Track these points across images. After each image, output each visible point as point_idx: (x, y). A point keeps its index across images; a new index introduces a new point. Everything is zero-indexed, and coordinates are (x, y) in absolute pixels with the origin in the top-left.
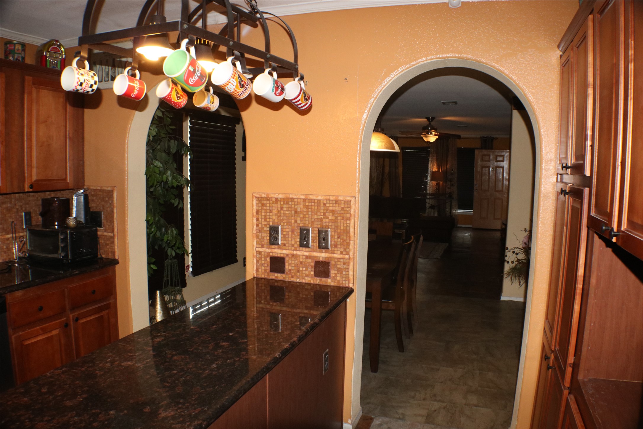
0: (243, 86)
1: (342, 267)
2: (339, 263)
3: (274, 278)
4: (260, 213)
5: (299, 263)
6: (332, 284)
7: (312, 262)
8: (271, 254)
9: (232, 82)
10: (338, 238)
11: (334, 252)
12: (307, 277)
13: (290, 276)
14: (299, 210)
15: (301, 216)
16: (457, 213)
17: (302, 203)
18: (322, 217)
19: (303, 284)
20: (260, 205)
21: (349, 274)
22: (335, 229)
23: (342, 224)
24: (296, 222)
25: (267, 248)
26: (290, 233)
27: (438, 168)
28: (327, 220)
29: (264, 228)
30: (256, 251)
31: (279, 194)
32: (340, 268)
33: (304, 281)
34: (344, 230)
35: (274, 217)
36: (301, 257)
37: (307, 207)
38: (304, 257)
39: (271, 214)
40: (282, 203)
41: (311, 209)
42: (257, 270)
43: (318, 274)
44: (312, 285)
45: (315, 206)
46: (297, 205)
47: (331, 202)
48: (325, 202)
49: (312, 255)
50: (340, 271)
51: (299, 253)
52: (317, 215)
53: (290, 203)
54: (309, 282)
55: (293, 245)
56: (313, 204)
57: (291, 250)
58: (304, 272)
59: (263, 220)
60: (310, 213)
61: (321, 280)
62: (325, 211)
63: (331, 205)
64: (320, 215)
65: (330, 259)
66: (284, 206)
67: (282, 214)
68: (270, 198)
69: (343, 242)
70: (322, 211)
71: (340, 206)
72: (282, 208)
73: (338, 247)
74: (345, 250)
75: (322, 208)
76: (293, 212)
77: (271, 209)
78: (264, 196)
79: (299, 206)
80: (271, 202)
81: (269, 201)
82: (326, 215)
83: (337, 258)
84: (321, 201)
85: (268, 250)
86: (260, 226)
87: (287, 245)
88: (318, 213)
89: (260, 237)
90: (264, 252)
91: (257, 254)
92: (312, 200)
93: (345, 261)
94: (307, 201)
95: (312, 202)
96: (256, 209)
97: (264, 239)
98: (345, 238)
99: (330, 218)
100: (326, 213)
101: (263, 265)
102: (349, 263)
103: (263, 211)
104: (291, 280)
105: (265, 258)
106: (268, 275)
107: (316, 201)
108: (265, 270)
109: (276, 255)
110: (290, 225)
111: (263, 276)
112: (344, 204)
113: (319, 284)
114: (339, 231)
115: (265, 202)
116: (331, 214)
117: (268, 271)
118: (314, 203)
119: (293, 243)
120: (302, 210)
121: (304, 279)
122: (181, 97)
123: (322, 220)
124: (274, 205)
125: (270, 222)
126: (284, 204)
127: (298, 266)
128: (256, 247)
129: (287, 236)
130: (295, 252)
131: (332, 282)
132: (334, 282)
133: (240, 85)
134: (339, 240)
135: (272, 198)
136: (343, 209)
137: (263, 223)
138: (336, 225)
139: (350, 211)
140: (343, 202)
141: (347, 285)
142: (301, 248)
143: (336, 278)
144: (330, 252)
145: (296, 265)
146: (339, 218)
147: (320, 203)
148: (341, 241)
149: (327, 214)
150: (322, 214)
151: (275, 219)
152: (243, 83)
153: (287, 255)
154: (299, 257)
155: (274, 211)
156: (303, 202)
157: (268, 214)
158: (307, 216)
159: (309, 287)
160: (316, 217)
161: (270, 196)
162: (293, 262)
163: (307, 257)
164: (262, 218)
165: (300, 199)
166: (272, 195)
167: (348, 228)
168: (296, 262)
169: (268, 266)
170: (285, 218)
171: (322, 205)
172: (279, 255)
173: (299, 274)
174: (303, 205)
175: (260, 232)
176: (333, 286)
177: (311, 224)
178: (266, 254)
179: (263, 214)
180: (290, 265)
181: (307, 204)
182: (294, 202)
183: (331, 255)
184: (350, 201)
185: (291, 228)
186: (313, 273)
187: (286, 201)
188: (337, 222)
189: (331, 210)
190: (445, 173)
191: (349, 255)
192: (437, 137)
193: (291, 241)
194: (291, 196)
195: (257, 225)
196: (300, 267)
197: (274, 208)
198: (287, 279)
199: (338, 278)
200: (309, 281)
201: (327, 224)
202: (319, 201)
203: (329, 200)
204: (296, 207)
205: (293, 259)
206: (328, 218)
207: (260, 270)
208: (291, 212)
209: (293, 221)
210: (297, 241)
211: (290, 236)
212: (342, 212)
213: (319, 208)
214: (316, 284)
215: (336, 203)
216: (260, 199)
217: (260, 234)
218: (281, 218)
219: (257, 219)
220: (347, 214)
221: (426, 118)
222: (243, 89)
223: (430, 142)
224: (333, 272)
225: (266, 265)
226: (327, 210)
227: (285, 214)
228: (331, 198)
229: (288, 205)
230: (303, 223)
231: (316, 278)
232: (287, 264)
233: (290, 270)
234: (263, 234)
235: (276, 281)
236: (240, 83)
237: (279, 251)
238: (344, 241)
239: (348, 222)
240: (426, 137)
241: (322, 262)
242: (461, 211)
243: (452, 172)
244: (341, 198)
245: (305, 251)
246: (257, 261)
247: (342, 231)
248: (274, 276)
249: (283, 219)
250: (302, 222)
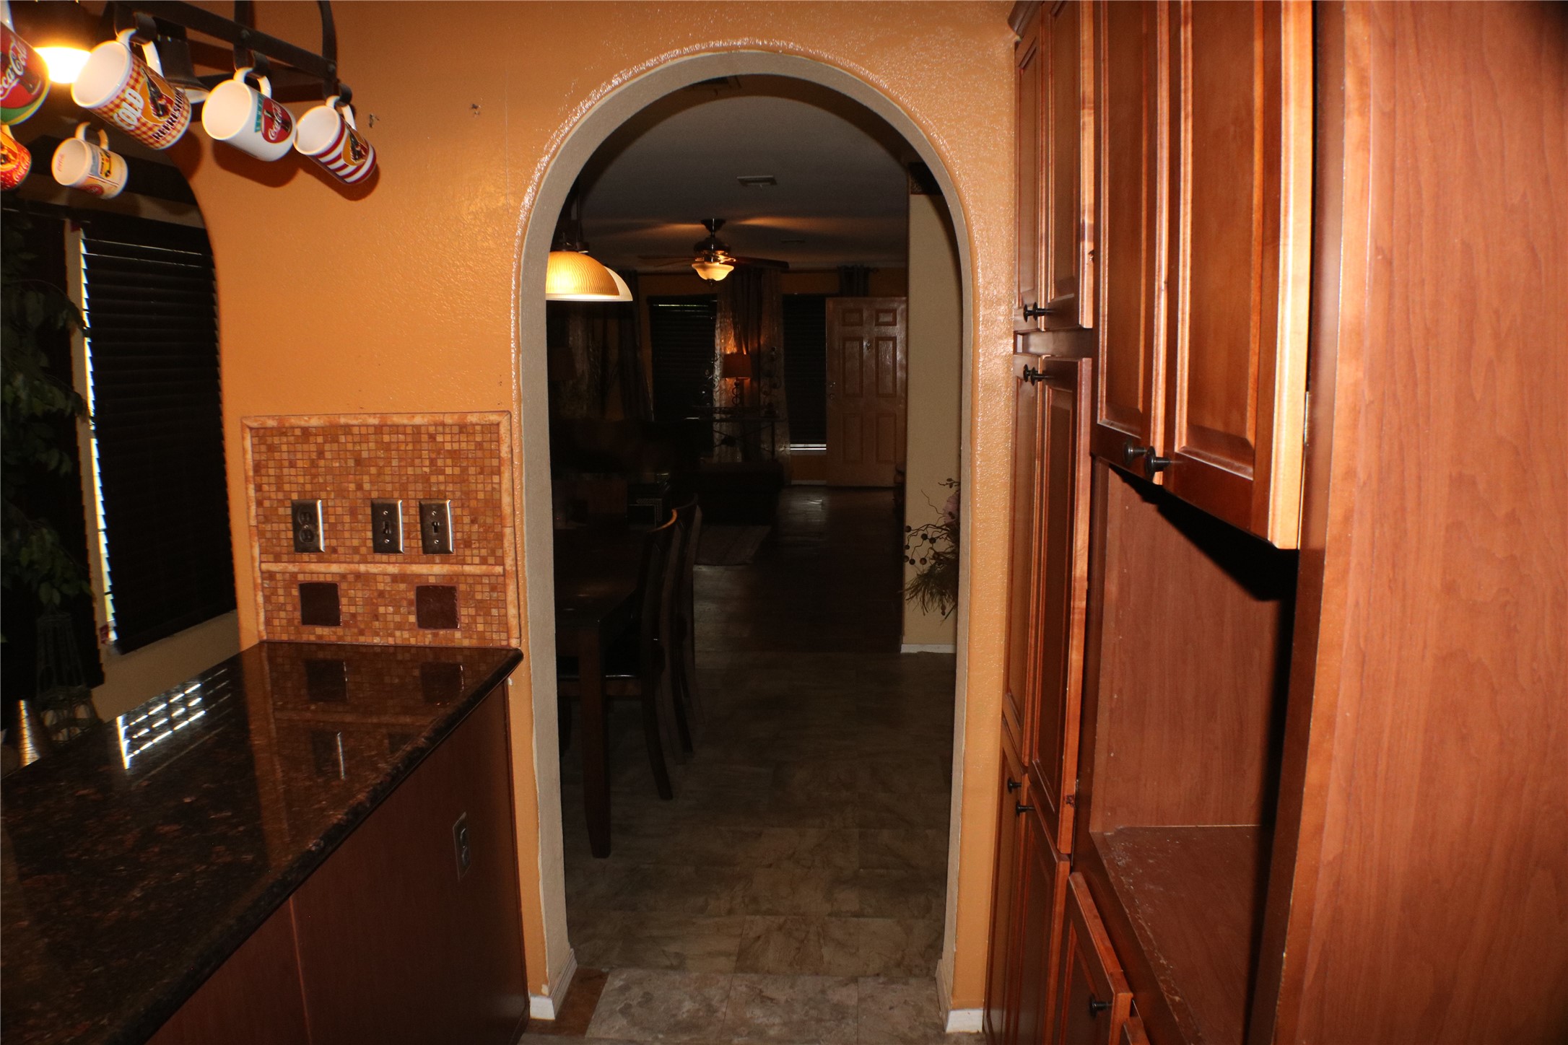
0: (164, 111)
1: (486, 596)
2: (478, 588)
3: (312, 638)
4: (263, 471)
5: (376, 594)
6: (466, 643)
7: (410, 591)
8: (301, 577)
9: (130, 99)
10: (473, 522)
11: (464, 559)
12: (398, 630)
13: (356, 630)
14: (365, 455)
15: (373, 470)
16: (789, 453)
17: (372, 438)
18: (427, 470)
19: (391, 650)
20: (263, 448)
21: (506, 615)
22: (462, 499)
23: (480, 486)
24: (359, 487)
25: (288, 562)
26: (347, 519)
27: (739, 346)
28: (441, 478)
29: (276, 509)
30: (262, 572)
31: (311, 416)
32: (481, 601)
33: (391, 641)
34: (486, 501)
35: (301, 480)
36: (380, 578)
37: (387, 447)
38: (388, 579)
39: (293, 471)
40: (320, 439)
41: (398, 450)
42: (268, 622)
43: (426, 621)
44: (413, 651)
45: (407, 443)
46: (360, 443)
47: (447, 430)
48: (432, 429)
49: (408, 572)
50: (483, 608)
51: (373, 569)
52: (413, 465)
53: (342, 439)
54: (406, 643)
55: (356, 550)
56: (401, 437)
57: (353, 563)
58: (389, 618)
59: (274, 489)
60: (395, 463)
61: (435, 635)
62: (433, 456)
63: (448, 438)
64: (422, 466)
65: (455, 580)
66: (327, 447)
67: (323, 470)
68: (287, 428)
69: (486, 531)
70: (425, 454)
71: (471, 438)
72: (321, 454)
73: (473, 546)
74: (493, 553)
75: (425, 446)
76: (351, 463)
77: (292, 457)
78: (271, 423)
79: (364, 446)
80: (292, 439)
81: (286, 436)
82: (436, 466)
83: (474, 576)
84: (423, 430)
85: (292, 568)
86: (267, 503)
87: (341, 550)
88: (417, 462)
89: (268, 535)
90: (284, 573)
91: (263, 579)
92: (397, 426)
93: (493, 580)
94: (386, 429)
95: (398, 433)
96: (254, 460)
97: (279, 539)
98: (489, 521)
99: (447, 473)
100: (436, 459)
101: (281, 607)
102: (505, 585)
103: (271, 464)
104: (357, 640)
105: (287, 588)
106: (298, 632)
107: (409, 430)
108: (290, 621)
109: (315, 579)
110: (344, 498)
111: (285, 637)
112: (482, 433)
113: (433, 645)
114: (473, 503)
115: (276, 440)
116: (449, 462)
117: (296, 622)
118: (405, 434)
119: (356, 543)
120: (373, 454)
121: (392, 635)
122: (11, 157)
123: (429, 479)
124: (299, 447)
125: (291, 492)
126: (325, 442)
127: (373, 604)
128: (261, 562)
129: (339, 527)
130: (362, 568)
131: (466, 638)
132: (471, 638)
133: (156, 108)
134: (475, 527)
135: (293, 428)
136: (479, 445)
137: (273, 496)
138: (465, 489)
139: (499, 450)
140: (478, 428)
141: (504, 643)
142: (378, 557)
143: (474, 626)
144: (454, 561)
145: (368, 602)
146: (472, 470)
147: (419, 433)
148: (481, 530)
149: (440, 463)
150: (427, 463)
151: (303, 484)
152: (163, 102)
153: (343, 576)
154: (375, 579)
155: (300, 464)
156: (375, 434)
157: (286, 471)
158: (388, 470)
159: (407, 656)
160: (410, 471)
161: (287, 425)
162: (360, 594)
163: (395, 578)
164: (269, 484)
165: (367, 426)
166: (294, 421)
167: (496, 496)
168: (367, 594)
169: (295, 609)
170: (329, 478)
171: (425, 438)
172: (322, 579)
173: (377, 623)
174: (376, 442)
175: (267, 519)
176: (469, 649)
177: (400, 491)
178: (287, 576)
179: (272, 472)
180: (352, 602)
181: (386, 438)
182: (352, 435)
183: (457, 568)
184: (498, 425)
185: (347, 505)
186: (413, 619)
187: (332, 432)
188: (467, 480)
189: (448, 450)
190: (756, 356)
191: (503, 564)
192: (732, 268)
193: (352, 538)
194: (343, 421)
195: (259, 503)
196: (377, 605)
197: (299, 456)
198: (348, 640)
199: (480, 628)
200: (405, 639)
201: (442, 488)
202: (417, 428)
203: (444, 425)
204: (358, 448)
205: (359, 585)
206: (443, 473)
207: (276, 622)
208: (346, 463)
209: (352, 487)
210: (366, 539)
211: (347, 526)
212: (479, 454)
213: (418, 447)
214: (425, 648)
215: (461, 432)
216: (262, 432)
217: (268, 527)
218: (321, 480)
219: (259, 488)
220: (491, 458)
221: (704, 222)
222: (164, 119)
223: (713, 281)
224: (465, 612)
225: (289, 608)
226: (439, 452)
227: (329, 470)
228: (448, 420)
229: (336, 444)
230: (378, 491)
231: (421, 631)
232: (344, 601)
233: (354, 616)
234: (275, 526)
235: (321, 646)
236: (154, 102)
237: (321, 568)
238: (488, 529)
239: (496, 479)
240: (704, 268)
241: (435, 587)
242: (800, 447)
243: (773, 353)
244: (473, 419)
245: (389, 563)
246: (267, 599)
247: (481, 504)
248: (314, 633)
249: (325, 482)
250: (376, 487)
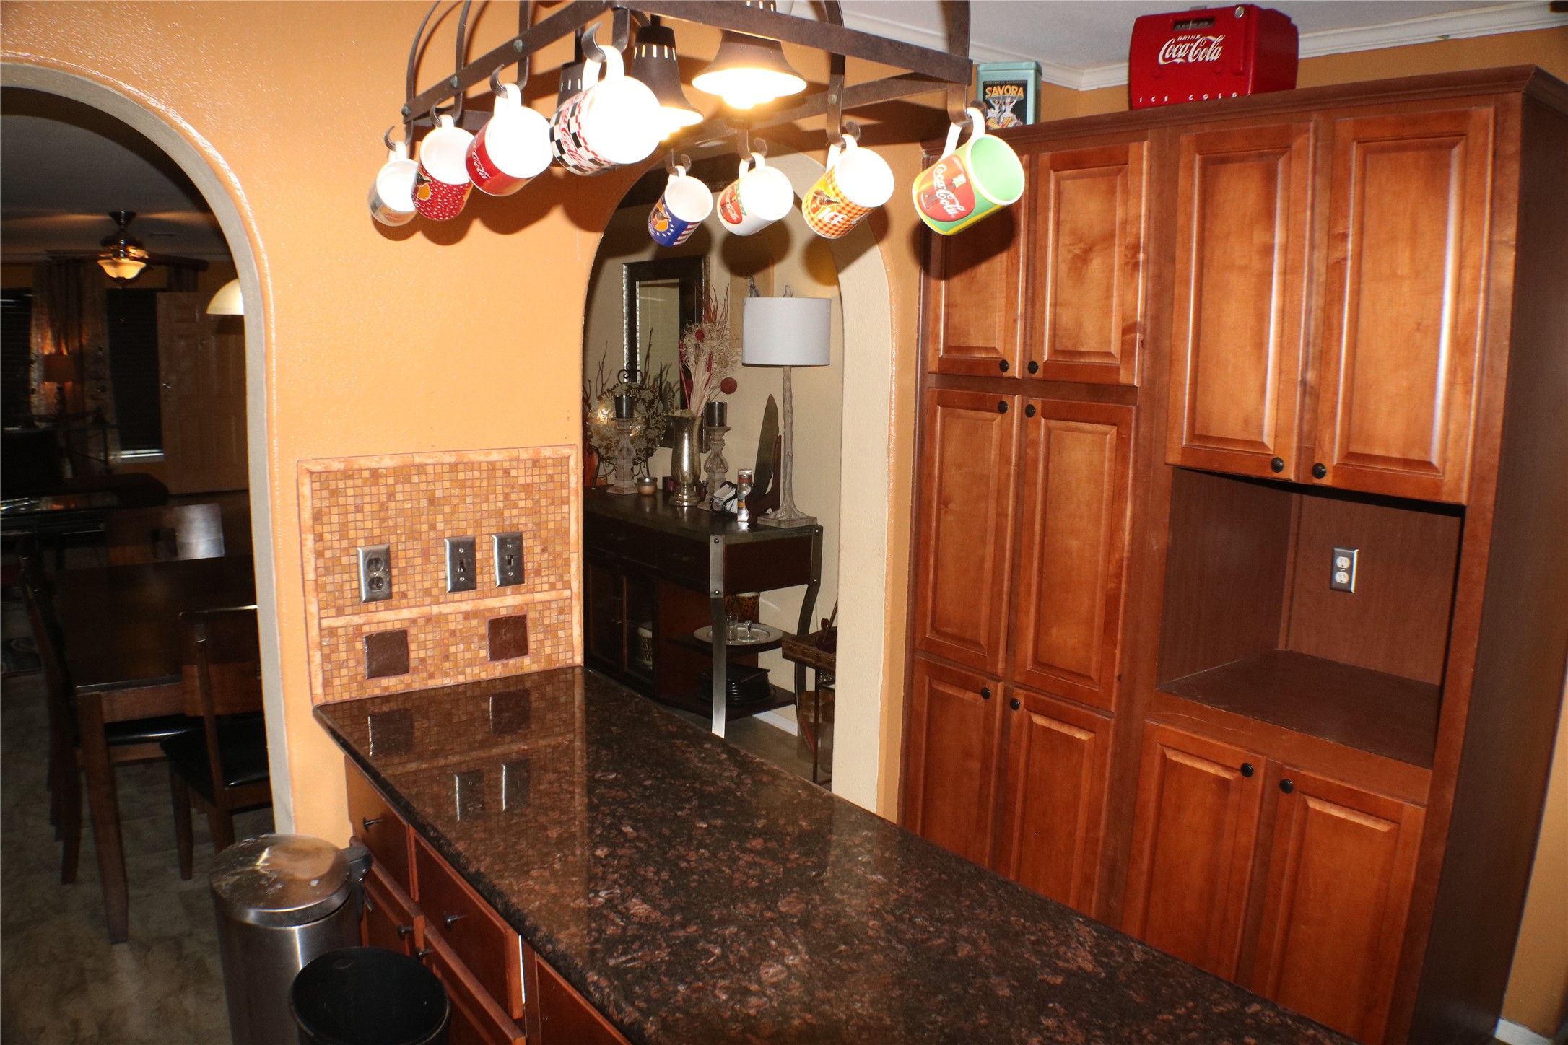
1: (554, 620)
2: (547, 613)
3: (378, 692)
4: (325, 519)
5: (447, 634)
6: (535, 668)
7: (481, 626)
8: (366, 629)
10: (543, 551)
11: (534, 588)
12: (468, 666)
13: (425, 675)
14: (439, 494)
15: (447, 509)
16: (120, 461)
17: (447, 476)
18: (501, 504)
19: (461, 689)
20: (325, 493)
21: (572, 635)
22: (533, 530)
23: (551, 517)
24: (433, 527)
25: (353, 614)
26: (418, 561)
27: (58, 346)
28: (515, 512)
29: (340, 558)
30: (321, 629)
31: (382, 456)
32: (548, 626)
33: (461, 679)
34: (556, 531)
35: (368, 525)
36: (451, 618)
37: (462, 485)
38: (460, 617)
39: (359, 516)
40: (391, 481)
41: (472, 487)
42: (327, 683)
43: (498, 652)
44: (483, 685)
45: (481, 479)
46: (434, 482)
47: (521, 465)
48: (506, 465)
49: (482, 607)
50: (551, 631)
51: (445, 609)
52: (487, 501)
53: (415, 479)
54: (477, 679)
55: (427, 592)
56: (476, 474)
57: (424, 605)
58: (460, 656)
59: (338, 537)
60: (469, 500)
61: (505, 666)
62: (507, 490)
63: (522, 472)
64: (496, 502)
65: (525, 609)
66: (399, 488)
67: (394, 512)
68: (354, 471)
69: (555, 558)
70: (499, 489)
71: (543, 471)
72: (391, 496)
73: (543, 574)
74: (561, 576)
75: (500, 481)
76: (424, 503)
77: (359, 501)
78: (337, 466)
79: (438, 485)
80: (359, 482)
81: (353, 479)
82: (510, 500)
83: (543, 602)
84: (498, 466)
85: (357, 620)
86: (328, 554)
87: (411, 594)
88: (492, 497)
89: (330, 588)
90: (346, 627)
91: (321, 636)
92: (473, 463)
93: (561, 604)
94: (461, 467)
95: (472, 470)
96: (313, 508)
97: (342, 591)
98: (558, 548)
99: (520, 506)
100: (510, 494)
101: (341, 665)
102: (571, 607)
103: (334, 510)
104: (426, 684)
105: (350, 642)
106: (361, 686)
107: (484, 467)
108: (353, 678)
109: (382, 628)
110: (417, 539)
111: (346, 697)
112: (554, 466)
113: (503, 676)
114: (544, 534)
115: (341, 484)
116: (522, 495)
117: (359, 677)
118: (480, 471)
119: (427, 585)
120: (446, 493)
121: (463, 673)
123: (503, 514)
124: (367, 490)
125: (357, 538)
126: (396, 483)
127: (445, 645)
128: (320, 618)
129: (410, 571)
130: (435, 610)
131: (534, 662)
132: (539, 662)
134: (546, 556)
135: (361, 470)
136: (551, 478)
137: (336, 545)
138: (537, 520)
139: (568, 481)
140: (550, 461)
141: (569, 661)
142: (457, 596)
143: (542, 651)
144: (525, 590)
145: (442, 645)
146: (544, 502)
147: (494, 469)
148: (551, 558)
149: (514, 496)
150: (501, 497)
151: (371, 529)
153: (414, 621)
154: (447, 619)
155: (367, 508)
156: (450, 471)
157: (351, 517)
158: (462, 508)
159: (477, 692)
160: (484, 506)
161: (356, 467)
162: (430, 637)
163: (467, 616)
164: (331, 532)
165: (442, 464)
166: (364, 463)
167: (565, 525)
168: (438, 636)
169: (358, 663)
170: (400, 520)
171: (499, 473)
172: (389, 627)
173: (447, 664)
174: (451, 480)
175: (328, 571)
176: (538, 673)
177: (474, 527)
178: (350, 630)
179: (335, 519)
180: (423, 646)
181: (461, 476)
182: (426, 474)
183: (528, 597)
184: (568, 458)
185: (419, 546)
186: (484, 653)
187: (403, 474)
188: (540, 512)
189: (522, 485)
190: (79, 357)
191: (570, 588)
192: (143, 265)
193: (423, 581)
194: (418, 460)
195: (319, 554)
196: (448, 646)
197: (367, 499)
198: (417, 686)
199: (548, 651)
200: (476, 674)
201: (515, 521)
202: (492, 466)
203: (518, 460)
204: (431, 487)
205: (430, 628)
206: (516, 506)
207: (337, 682)
208: (419, 503)
209: (425, 527)
210: (438, 580)
211: (418, 569)
212: (551, 486)
213: (493, 482)
214: (494, 680)
215: (534, 466)
216: (324, 477)
217: (330, 579)
218: (391, 523)
219: (319, 538)
220: (561, 489)
223: (123, 279)
224: (533, 639)
225: (352, 663)
226: (513, 487)
227: (401, 512)
228: (524, 455)
229: (409, 485)
230: (451, 529)
231: (492, 664)
232: (413, 646)
233: (423, 660)
234: (338, 578)
235: (386, 699)
237: (390, 615)
238: (558, 556)
239: (565, 508)
240: (116, 265)
241: (508, 619)
242: (127, 454)
243: (100, 353)
244: (547, 453)
245: (461, 601)
246: (326, 658)
247: (551, 534)
248: (379, 686)
249: (396, 526)
250: (449, 526)
